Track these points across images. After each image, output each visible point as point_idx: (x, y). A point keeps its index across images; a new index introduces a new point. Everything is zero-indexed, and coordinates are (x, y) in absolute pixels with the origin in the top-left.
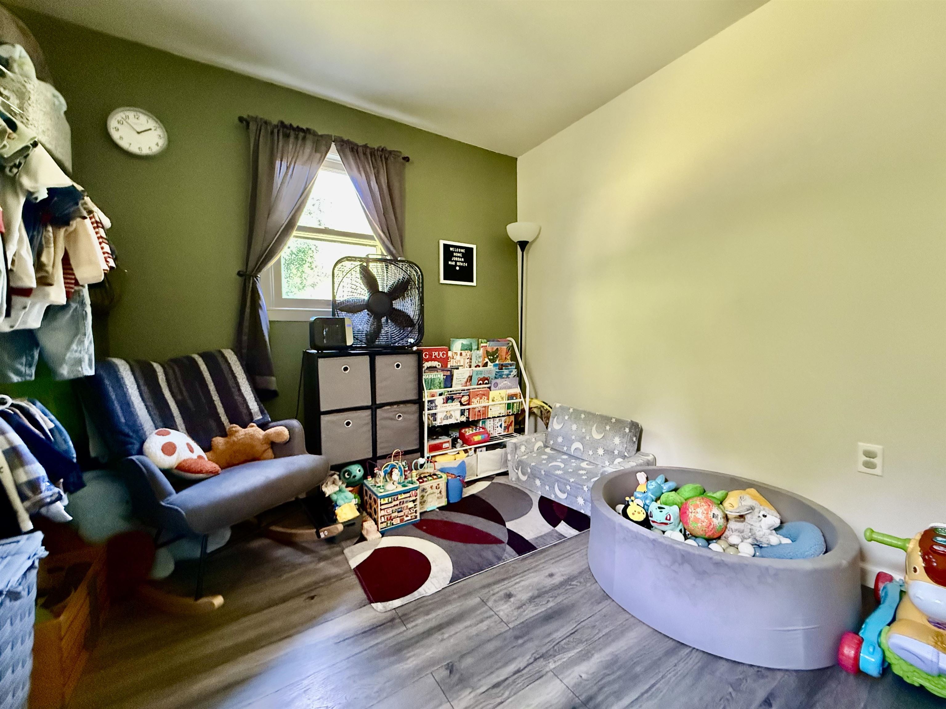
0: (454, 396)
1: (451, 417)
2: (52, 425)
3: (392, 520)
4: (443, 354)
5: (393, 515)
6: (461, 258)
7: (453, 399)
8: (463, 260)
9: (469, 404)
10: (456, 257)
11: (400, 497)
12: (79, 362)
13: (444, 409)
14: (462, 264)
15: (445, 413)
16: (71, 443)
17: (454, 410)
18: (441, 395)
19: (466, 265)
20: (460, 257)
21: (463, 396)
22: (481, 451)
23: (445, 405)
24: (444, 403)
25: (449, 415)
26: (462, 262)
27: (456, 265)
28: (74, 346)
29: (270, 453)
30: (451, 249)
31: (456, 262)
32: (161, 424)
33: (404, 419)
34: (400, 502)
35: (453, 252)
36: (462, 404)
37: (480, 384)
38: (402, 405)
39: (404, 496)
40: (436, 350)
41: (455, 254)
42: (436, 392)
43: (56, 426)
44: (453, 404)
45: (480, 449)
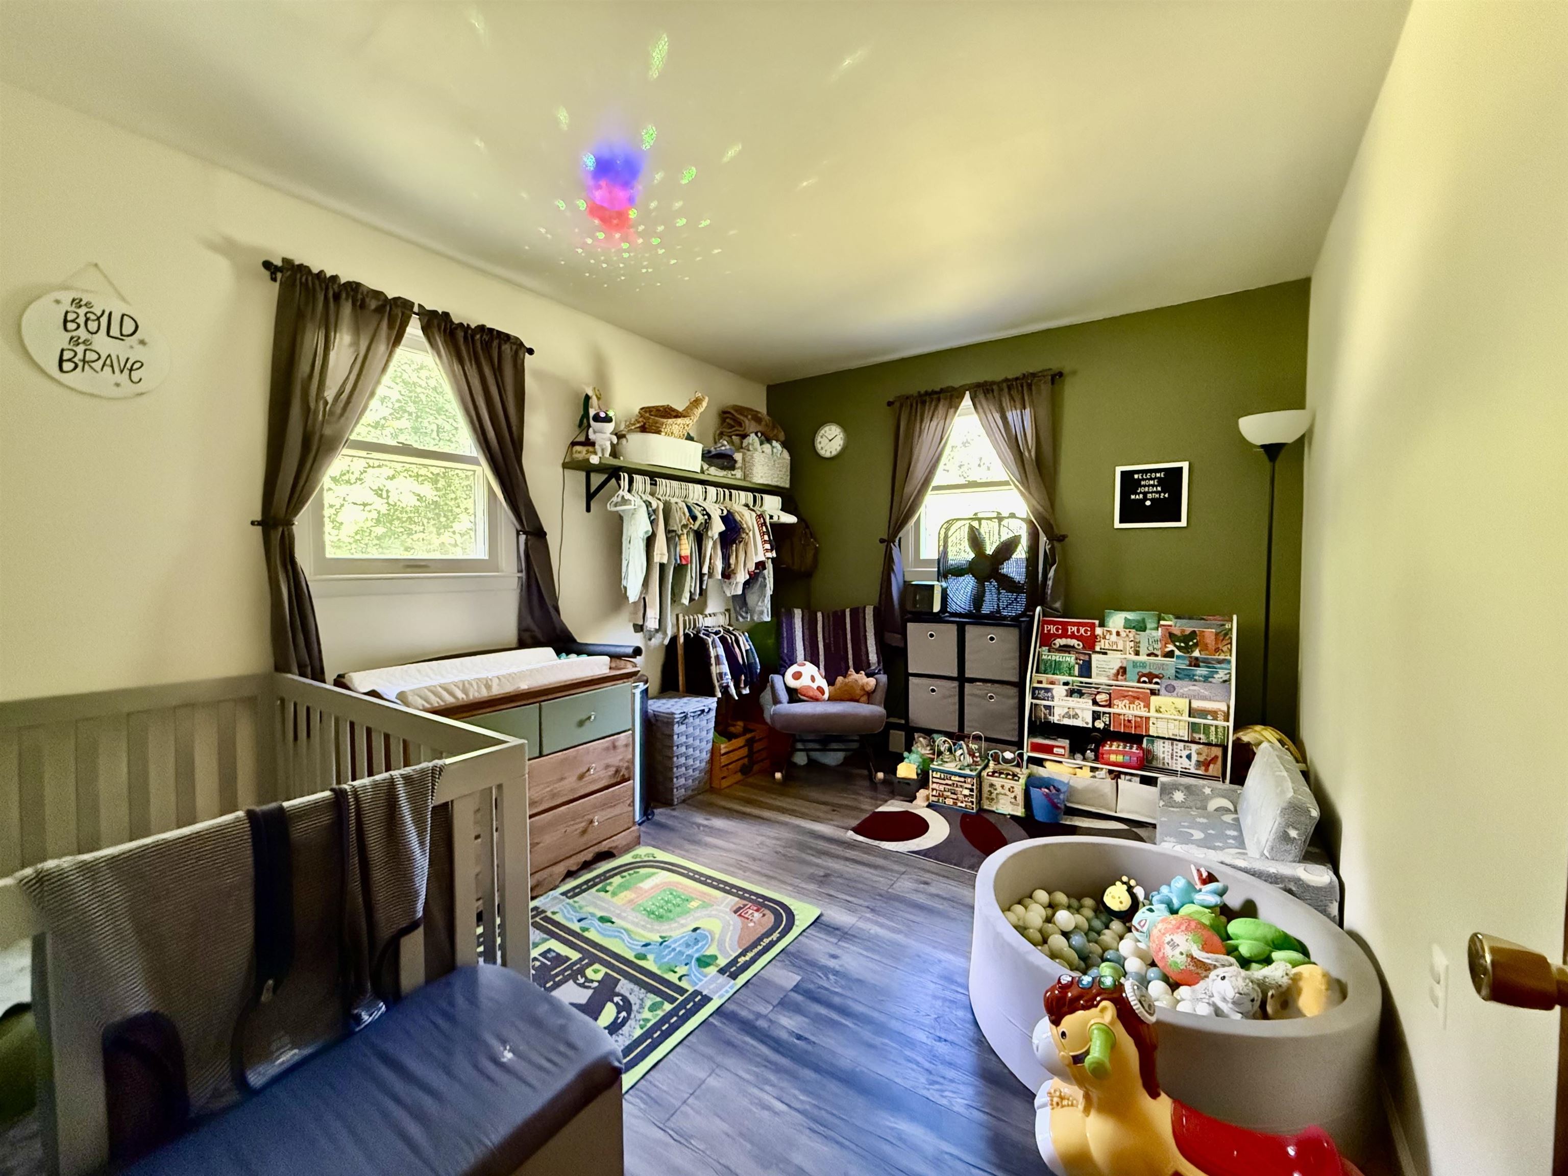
0: (1084, 690)
1: (1076, 716)
2: (748, 647)
3: (945, 798)
4: (1086, 631)
5: (946, 793)
6: (1156, 486)
7: (1081, 694)
8: (1159, 489)
9: (1109, 706)
10: (1145, 486)
11: (953, 778)
12: (762, 613)
13: (1063, 703)
14: (1157, 496)
15: (1066, 710)
16: (757, 660)
17: (1083, 709)
18: (1066, 684)
19: (1167, 495)
20: (1153, 486)
21: (1099, 693)
22: (1130, 781)
23: (1069, 698)
24: (1067, 696)
25: (1071, 713)
26: (1156, 492)
27: (1145, 499)
28: (760, 604)
29: (864, 698)
30: (1136, 476)
31: (1145, 494)
32: (809, 659)
33: (996, 702)
34: (954, 784)
35: (1139, 480)
36: (1095, 703)
37: (1144, 682)
38: (996, 685)
39: (957, 778)
40: (1074, 624)
41: (1143, 483)
42: (1059, 680)
43: (751, 649)
44: (1081, 700)
45: (1128, 777)
